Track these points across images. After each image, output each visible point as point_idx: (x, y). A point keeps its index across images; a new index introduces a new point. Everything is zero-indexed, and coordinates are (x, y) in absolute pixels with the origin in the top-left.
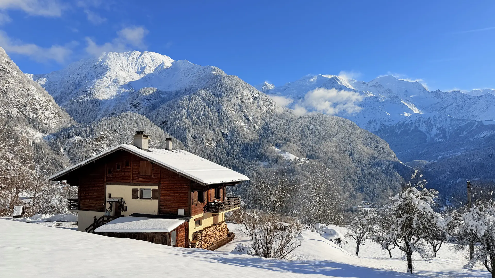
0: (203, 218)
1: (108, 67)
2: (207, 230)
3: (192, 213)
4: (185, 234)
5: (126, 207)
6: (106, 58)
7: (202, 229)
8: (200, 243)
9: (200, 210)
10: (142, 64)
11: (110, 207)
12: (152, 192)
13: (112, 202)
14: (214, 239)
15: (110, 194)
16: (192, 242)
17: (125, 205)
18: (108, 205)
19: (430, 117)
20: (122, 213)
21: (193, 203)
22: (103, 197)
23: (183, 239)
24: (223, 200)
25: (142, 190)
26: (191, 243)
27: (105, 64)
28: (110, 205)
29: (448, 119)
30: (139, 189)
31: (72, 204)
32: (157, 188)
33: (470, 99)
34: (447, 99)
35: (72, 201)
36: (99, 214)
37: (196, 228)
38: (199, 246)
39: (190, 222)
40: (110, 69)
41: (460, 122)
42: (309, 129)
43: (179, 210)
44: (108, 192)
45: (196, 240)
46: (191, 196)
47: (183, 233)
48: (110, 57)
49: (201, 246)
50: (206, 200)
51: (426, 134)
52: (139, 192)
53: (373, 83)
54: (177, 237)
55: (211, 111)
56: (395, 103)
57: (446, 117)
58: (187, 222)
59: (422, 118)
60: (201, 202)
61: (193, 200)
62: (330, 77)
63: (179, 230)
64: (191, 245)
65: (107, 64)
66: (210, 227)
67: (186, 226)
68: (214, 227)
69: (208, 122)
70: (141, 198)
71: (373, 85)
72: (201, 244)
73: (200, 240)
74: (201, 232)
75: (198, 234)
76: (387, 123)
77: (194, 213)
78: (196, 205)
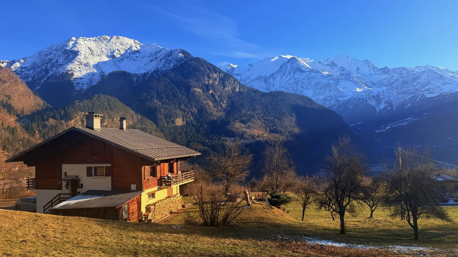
0: (156, 191)
1: (79, 52)
2: (160, 203)
3: (144, 187)
4: (138, 207)
5: (82, 184)
6: (76, 43)
7: (155, 202)
8: (153, 215)
9: (153, 185)
10: (112, 48)
11: (66, 185)
12: (105, 169)
13: (68, 180)
14: (168, 210)
15: (66, 173)
16: (146, 214)
17: (81, 183)
18: (64, 183)
19: (379, 92)
20: (78, 190)
21: (145, 178)
22: (59, 176)
23: (136, 212)
24: (177, 174)
25: (96, 168)
26: (144, 215)
27: (75, 49)
28: (66, 183)
29: (394, 93)
30: (93, 167)
31: (30, 183)
32: (110, 165)
33: (414, 75)
34: (394, 75)
35: (30, 181)
36: (55, 192)
37: (149, 201)
38: (152, 217)
39: (142, 196)
40: (81, 53)
41: (406, 96)
42: (271, 106)
43: (132, 185)
44: (64, 171)
45: (149, 212)
46: (142, 172)
47: (136, 206)
48: (80, 42)
49: (154, 217)
50: (159, 175)
51: (376, 107)
52: (93, 170)
53: (328, 62)
54: (129, 210)
55: (180, 92)
56: (348, 80)
57: (393, 91)
58: (139, 197)
59: (372, 93)
60: (153, 177)
61: (144, 175)
62: (289, 57)
63: (130, 204)
64: (144, 217)
65: (78, 49)
66: (163, 200)
67: (138, 200)
68: (168, 199)
69: (177, 102)
70: (96, 175)
71: (328, 64)
72: (155, 215)
73: (153, 212)
74: (154, 204)
75: (151, 206)
76: (341, 99)
77: (146, 188)
78: (148, 180)
